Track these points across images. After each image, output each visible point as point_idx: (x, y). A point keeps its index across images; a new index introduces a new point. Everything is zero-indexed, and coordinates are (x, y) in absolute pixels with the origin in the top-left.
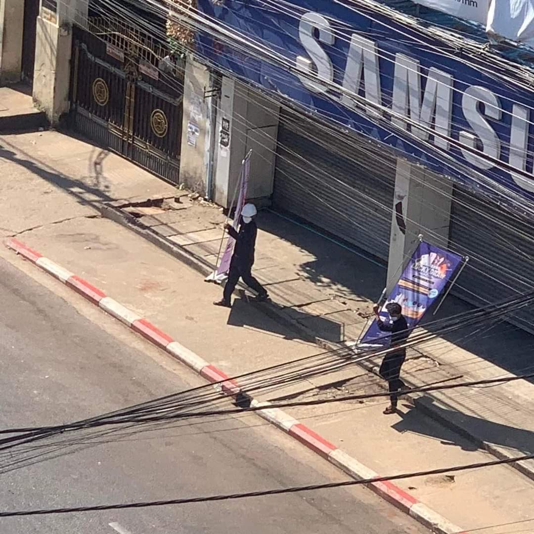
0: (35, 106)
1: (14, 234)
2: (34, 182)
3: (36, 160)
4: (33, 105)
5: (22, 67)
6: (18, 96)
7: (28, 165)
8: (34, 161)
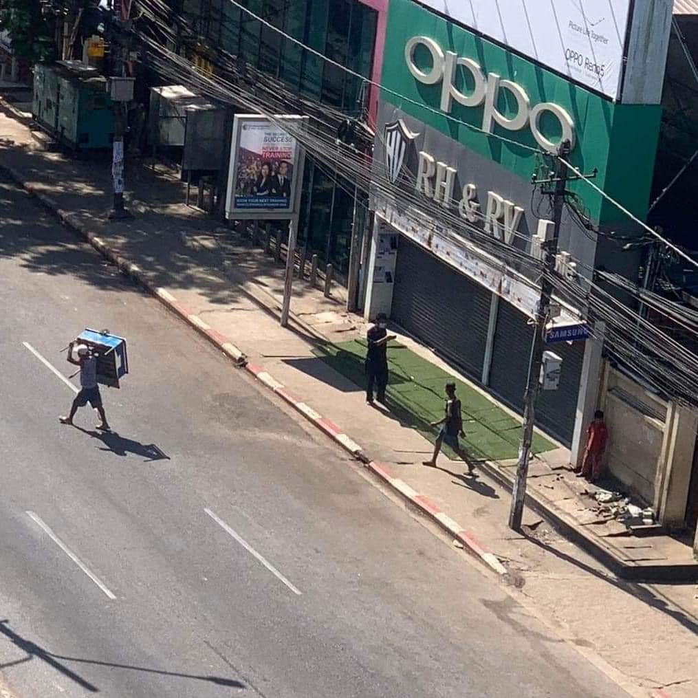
0: (695, 558)
1: (661, 686)
2: (686, 635)
3: (688, 612)
4: (693, 557)
5: (686, 516)
6: (678, 545)
7: (679, 617)
8: (685, 613)
